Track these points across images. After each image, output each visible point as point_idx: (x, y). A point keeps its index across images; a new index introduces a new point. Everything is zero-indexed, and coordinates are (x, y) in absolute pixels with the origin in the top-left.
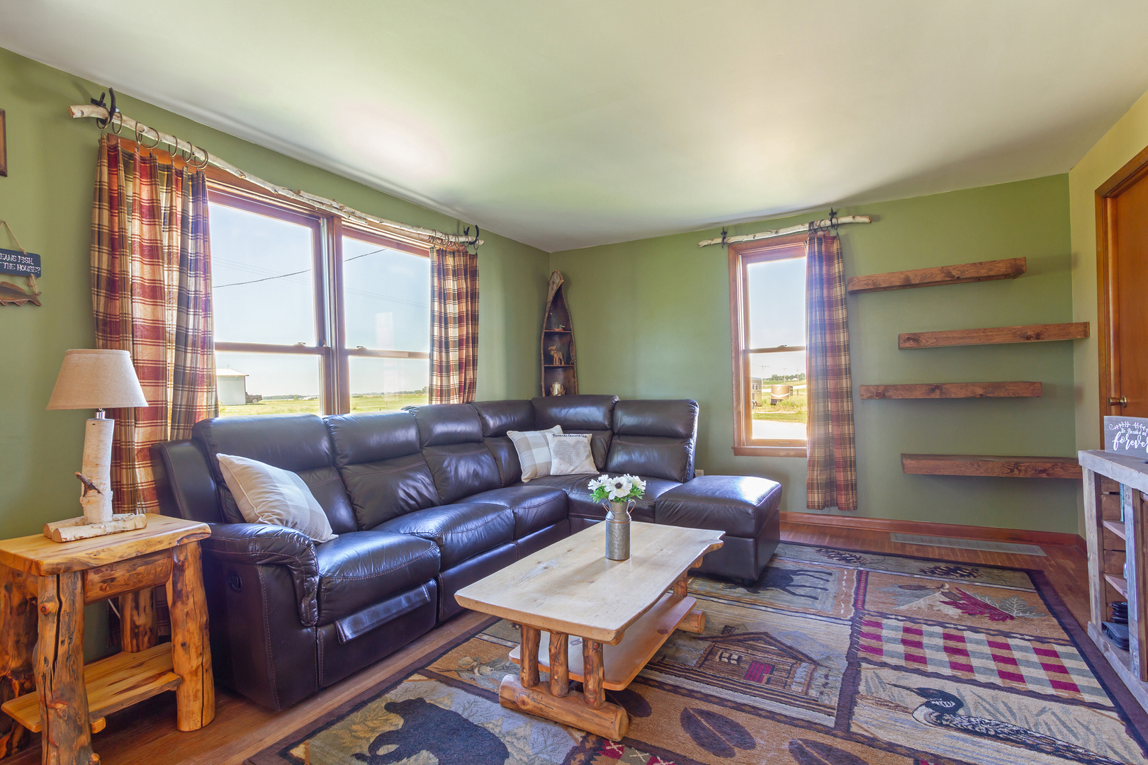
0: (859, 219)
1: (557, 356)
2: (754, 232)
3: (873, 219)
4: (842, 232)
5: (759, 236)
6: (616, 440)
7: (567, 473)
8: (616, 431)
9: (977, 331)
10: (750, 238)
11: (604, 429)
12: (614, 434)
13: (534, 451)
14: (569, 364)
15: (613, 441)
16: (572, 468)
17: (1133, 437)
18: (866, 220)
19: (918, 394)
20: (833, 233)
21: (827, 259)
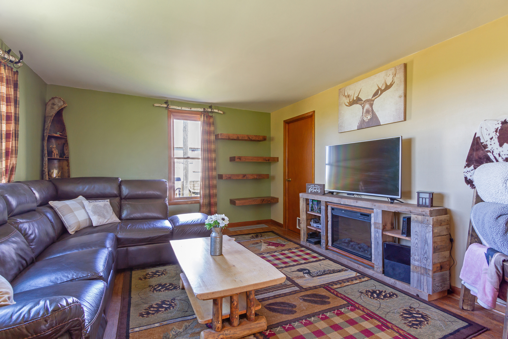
0: (220, 112)
1: (56, 152)
2: (182, 106)
3: (224, 113)
4: (213, 115)
5: (184, 109)
6: (123, 202)
7: (104, 223)
8: (123, 197)
9: (255, 157)
10: (180, 108)
11: (115, 196)
12: (121, 199)
13: (76, 213)
14: (64, 157)
15: (122, 202)
16: (106, 220)
17: (315, 189)
18: (222, 112)
19: (240, 177)
20: (210, 114)
21: (209, 124)
